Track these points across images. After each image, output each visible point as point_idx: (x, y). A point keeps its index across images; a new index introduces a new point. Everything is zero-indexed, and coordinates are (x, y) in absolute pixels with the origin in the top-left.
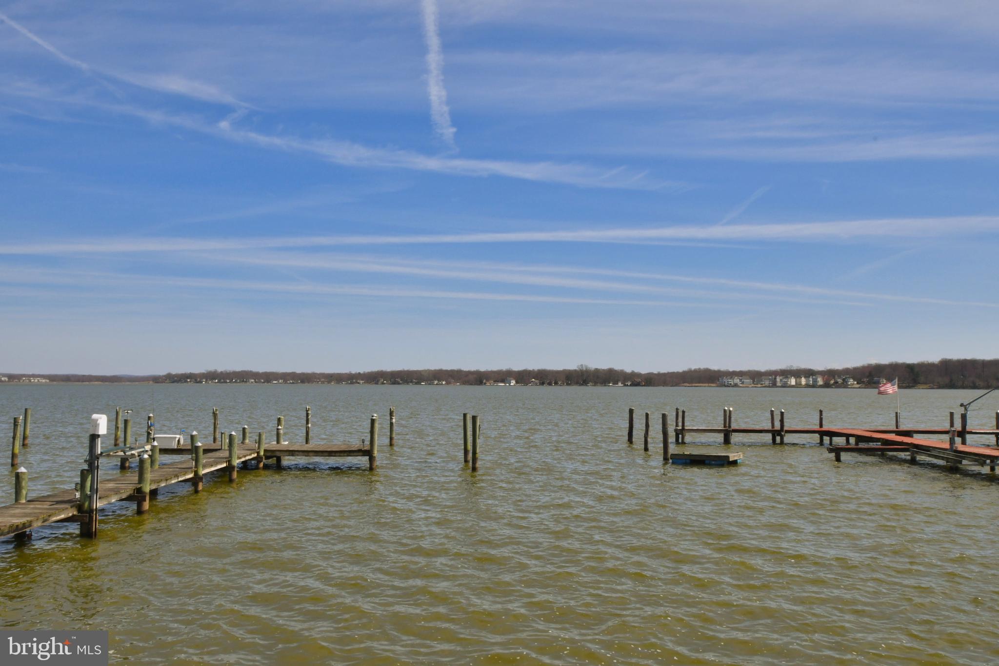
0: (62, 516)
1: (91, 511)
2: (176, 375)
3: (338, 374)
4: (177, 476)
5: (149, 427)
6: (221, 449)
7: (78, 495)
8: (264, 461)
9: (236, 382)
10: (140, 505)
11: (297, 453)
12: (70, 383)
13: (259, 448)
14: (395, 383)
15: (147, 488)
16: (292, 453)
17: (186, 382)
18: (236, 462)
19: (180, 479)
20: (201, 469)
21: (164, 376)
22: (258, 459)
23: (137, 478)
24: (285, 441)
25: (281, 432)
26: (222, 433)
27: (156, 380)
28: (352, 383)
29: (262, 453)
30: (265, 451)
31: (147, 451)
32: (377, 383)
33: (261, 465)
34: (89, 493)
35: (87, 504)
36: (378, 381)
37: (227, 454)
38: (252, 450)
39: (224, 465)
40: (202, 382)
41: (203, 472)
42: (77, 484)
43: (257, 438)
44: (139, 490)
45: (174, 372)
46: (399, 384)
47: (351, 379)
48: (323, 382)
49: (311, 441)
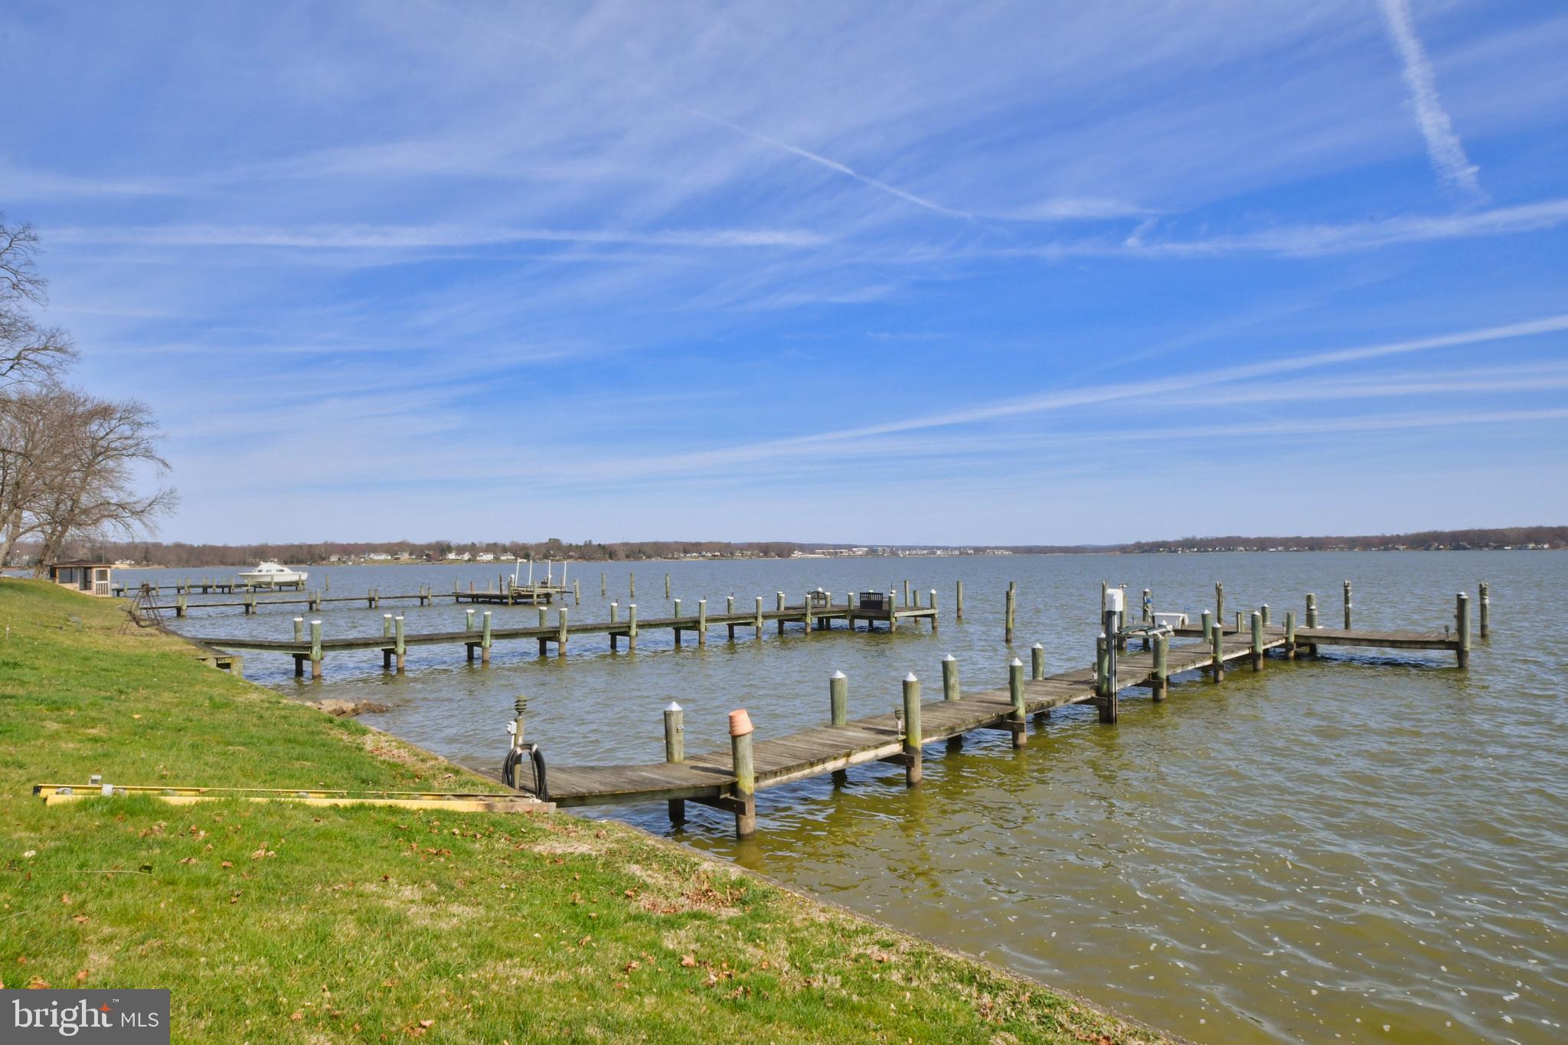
0: (1082, 698)
1: (1110, 695)
2: (1147, 544)
3: (1364, 537)
4: (1194, 662)
5: (1145, 604)
6: (1237, 632)
7: (1096, 676)
8: (1295, 649)
9: (1220, 550)
10: (1156, 693)
11: (1341, 641)
12: (1033, 555)
13: (1288, 632)
14: (1458, 548)
15: (1164, 674)
16: (1335, 640)
17: (1159, 551)
18: (1260, 649)
19: (1198, 666)
20: (1221, 655)
21: (1132, 545)
22: (1287, 646)
23: (1152, 661)
24: (1319, 625)
25: (1316, 613)
26: (1237, 613)
27: (1124, 549)
28: (1386, 549)
29: (1292, 639)
30: (1297, 636)
31: (1169, 632)
32: (1427, 549)
33: (1292, 654)
34: (1107, 675)
35: (1105, 686)
36: (1430, 546)
37: (1249, 638)
38: (1279, 635)
39: (1247, 652)
40: (1177, 552)
41: (1223, 658)
42: (1094, 664)
43: (1285, 621)
44: (1155, 676)
45: (1143, 541)
46: (1465, 549)
47: (1386, 543)
48: (1342, 549)
49: (1352, 625)
